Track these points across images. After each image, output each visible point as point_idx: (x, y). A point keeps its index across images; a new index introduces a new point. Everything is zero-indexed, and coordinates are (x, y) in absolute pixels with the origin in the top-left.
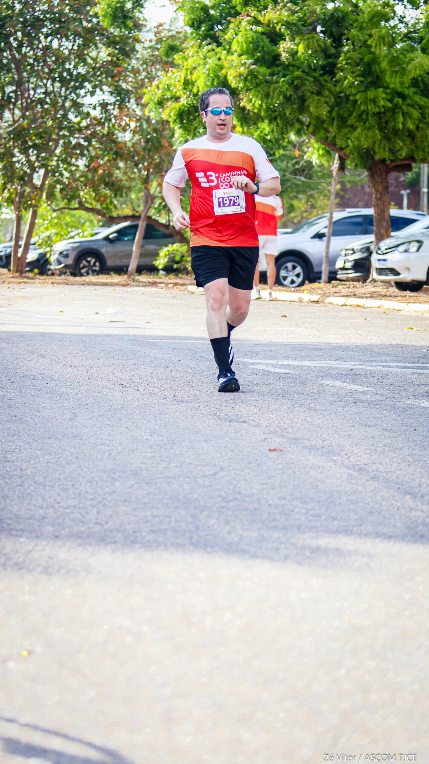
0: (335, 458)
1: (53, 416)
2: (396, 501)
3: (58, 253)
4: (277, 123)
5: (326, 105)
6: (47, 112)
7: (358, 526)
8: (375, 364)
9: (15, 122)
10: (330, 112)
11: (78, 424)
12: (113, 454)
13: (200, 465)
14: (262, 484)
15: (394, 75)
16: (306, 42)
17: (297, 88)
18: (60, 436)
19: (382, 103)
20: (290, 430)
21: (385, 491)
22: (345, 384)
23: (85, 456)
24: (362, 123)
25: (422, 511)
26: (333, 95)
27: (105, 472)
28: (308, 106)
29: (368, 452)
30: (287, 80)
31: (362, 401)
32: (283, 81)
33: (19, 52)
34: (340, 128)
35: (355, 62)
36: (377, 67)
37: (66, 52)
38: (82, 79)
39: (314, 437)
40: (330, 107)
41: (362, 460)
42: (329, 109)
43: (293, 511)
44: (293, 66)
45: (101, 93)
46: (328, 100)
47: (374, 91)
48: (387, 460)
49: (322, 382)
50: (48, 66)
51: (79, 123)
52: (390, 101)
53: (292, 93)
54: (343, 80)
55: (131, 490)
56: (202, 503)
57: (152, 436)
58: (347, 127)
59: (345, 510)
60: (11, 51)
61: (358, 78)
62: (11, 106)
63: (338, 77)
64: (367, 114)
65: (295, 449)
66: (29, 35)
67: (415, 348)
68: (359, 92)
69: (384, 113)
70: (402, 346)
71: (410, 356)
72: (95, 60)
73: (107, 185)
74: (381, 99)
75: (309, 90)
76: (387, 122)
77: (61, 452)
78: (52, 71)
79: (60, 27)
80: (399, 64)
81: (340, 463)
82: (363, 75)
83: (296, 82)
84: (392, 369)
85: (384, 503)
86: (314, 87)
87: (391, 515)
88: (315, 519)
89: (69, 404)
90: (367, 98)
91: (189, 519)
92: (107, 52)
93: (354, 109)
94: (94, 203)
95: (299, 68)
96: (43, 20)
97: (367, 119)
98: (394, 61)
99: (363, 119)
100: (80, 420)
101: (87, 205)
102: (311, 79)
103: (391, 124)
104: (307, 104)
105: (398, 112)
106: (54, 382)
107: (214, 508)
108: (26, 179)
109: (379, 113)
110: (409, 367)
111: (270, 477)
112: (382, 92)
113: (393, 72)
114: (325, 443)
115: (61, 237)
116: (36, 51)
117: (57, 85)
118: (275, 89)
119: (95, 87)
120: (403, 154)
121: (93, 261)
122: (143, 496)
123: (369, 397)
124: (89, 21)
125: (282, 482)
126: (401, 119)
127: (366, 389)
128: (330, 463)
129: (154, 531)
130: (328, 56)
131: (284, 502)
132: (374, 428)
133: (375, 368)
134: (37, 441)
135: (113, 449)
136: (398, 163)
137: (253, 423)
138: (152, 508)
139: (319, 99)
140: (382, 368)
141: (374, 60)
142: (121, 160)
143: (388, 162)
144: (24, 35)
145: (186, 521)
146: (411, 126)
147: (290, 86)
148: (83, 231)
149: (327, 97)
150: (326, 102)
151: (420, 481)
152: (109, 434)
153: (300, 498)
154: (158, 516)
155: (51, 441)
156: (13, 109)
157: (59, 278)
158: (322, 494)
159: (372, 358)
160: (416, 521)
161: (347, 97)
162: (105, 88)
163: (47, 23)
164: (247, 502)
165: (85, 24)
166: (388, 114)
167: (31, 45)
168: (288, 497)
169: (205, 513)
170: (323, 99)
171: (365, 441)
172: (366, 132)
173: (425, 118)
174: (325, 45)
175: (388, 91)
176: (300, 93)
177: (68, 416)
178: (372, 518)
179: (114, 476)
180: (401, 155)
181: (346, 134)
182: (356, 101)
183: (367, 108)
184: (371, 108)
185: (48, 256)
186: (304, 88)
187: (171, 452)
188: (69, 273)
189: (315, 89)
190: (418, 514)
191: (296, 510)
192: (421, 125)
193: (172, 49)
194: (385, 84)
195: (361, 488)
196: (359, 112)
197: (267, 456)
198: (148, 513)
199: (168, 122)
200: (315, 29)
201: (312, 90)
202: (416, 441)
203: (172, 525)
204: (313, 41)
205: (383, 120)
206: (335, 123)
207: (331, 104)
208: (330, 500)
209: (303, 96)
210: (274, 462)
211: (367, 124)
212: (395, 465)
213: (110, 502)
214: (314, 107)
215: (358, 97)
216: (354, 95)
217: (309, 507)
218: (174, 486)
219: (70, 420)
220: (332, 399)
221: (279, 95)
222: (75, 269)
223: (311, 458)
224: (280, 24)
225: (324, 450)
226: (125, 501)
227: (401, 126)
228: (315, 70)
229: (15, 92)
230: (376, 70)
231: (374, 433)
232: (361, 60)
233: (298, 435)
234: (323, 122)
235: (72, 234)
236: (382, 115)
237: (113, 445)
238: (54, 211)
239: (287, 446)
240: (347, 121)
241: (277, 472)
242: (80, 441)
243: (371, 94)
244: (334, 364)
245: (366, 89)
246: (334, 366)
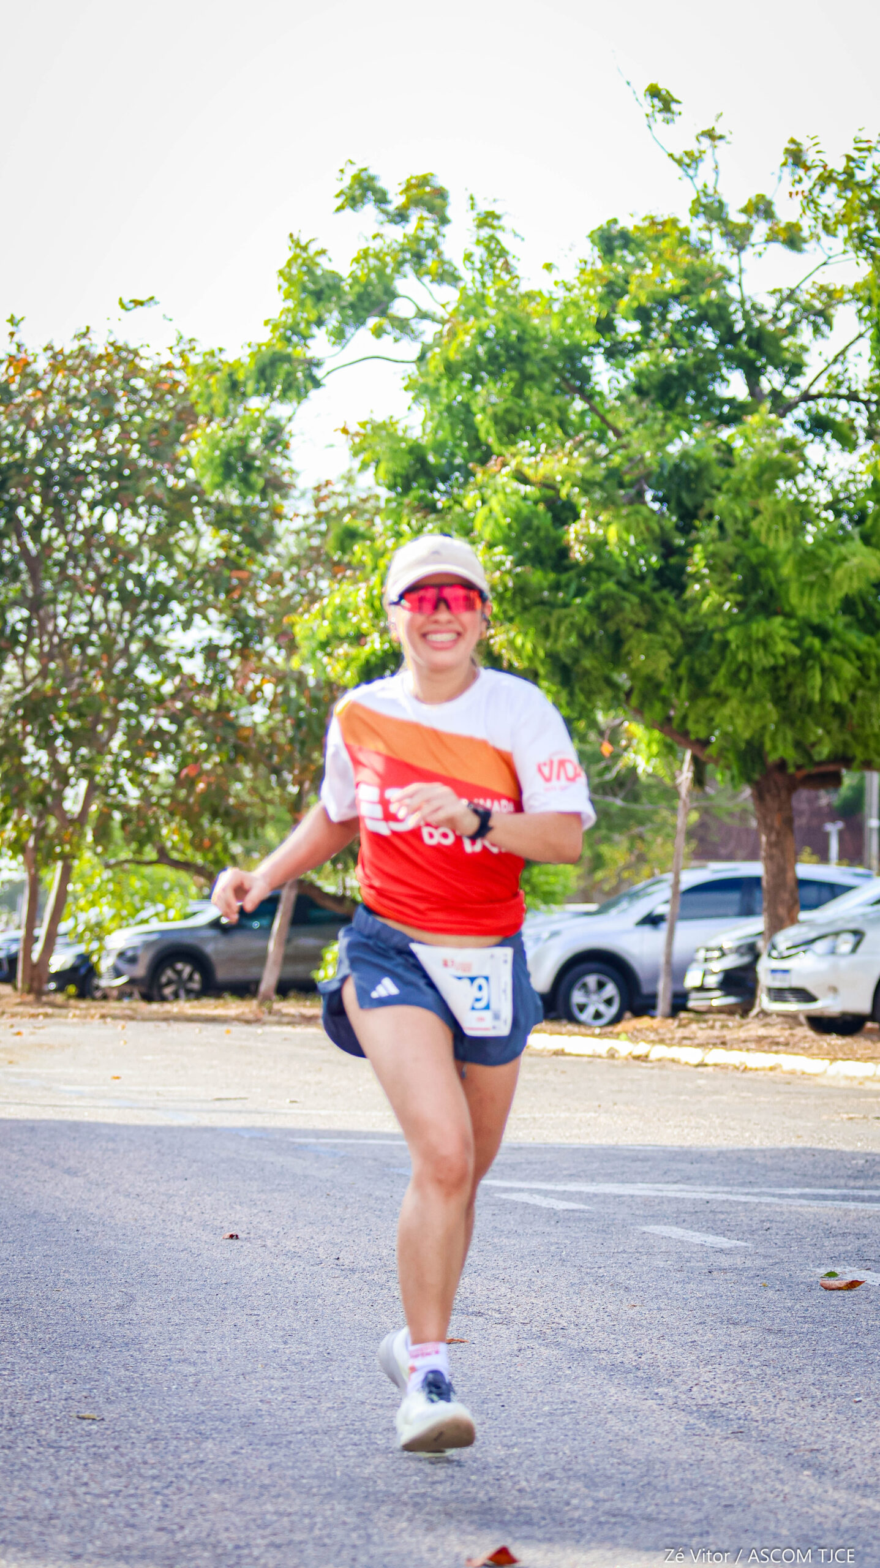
0: (661, 1390)
1: (86, 1299)
2: (782, 1481)
3: (115, 953)
5: (664, 652)
6: (93, 662)
7: (701, 1535)
8: (756, 1190)
9: (26, 683)
10: (674, 666)
11: (134, 1317)
12: (204, 1381)
13: (382, 1406)
14: (509, 1447)
15: (807, 592)
16: (624, 522)
17: (605, 618)
18: (97, 1343)
19: (781, 647)
20: (572, 1330)
21: (761, 1460)
22: (691, 1233)
23: (145, 1385)
24: (739, 690)
25: (835, 1504)
26: (680, 631)
27: (185, 1419)
28: (630, 653)
29: (731, 1377)
30: (587, 602)
31: (724, 1270)
32: (579, 603)
33: (36, 538)
34: (693, 697)
35: (725, 562)
37: (133, 540)
38: (164, 596)
39: (621, 1346)
40: (675, 656)
41: (718, 1395)
42: (671, 659)
43: (568, 1504)
44: (599, 570)
45: (205, 623)
46: (669, 640)
47: (763, 623)
48: (768, 1395)
49: (645, 1229)
50: (96, 569)
51: (157, 687)
52: (797, 642)
53: (595, 627)
54: (700, 598)
55: (235, 1458)
56: (381, 1486)
57: (285, 1343)
58: (708, 696)
59: (676, 1500)
60: (19, 536)
61: (731, 596)
62: (20, 651)
63: (688, 594)
64: (750, 670)
65: (579, 1371)
66: (56, 503)
67: (840, 1155)
68: (733, 624)
69: (784, 669)
70: (813, 1152)
71: (829, 1172)
72: (192, 556)
73: (216, 814)
74: (778, 640)
75: (632, 621)
76: (790, 687)
77: (96, 1377)
78: (102, 577)
79: (120, 488)
80: (816, 568)
81: (671, 1401)
82: (741, 590)
83: (604, 606)
84: (789, 1201)
85: (758, 1486)
86: (641, 614)
87: (771, 1511)
88: (613, 1520)
89: (120, 1275)
90: (750, 637)
91: (351, 1520)
92: (218, 541)
93: (723, 658)
94: (189, 850)
95: (610, 575)
96: (83, 473)
97: (750, 680)
98: (808, 560)
99: (740, 680)
100: (139, 1309)
101: (175, 855)
102: (636, 599)
103: (798, 692)
104: (625, 648)
105: (813, 667)
106: (90, 1228)
107: (405, 1497)
108: (49, 799)
109: (774, 669)
110: (825, 1197)
111: (523, 1432)
112: (782, 625)
113: (805, 584)
114: (643, 1358)
115: (122, 922)
116: (70, 536)
117: (115, 606)
118: (561, 620)
119: (191, 612)
120: (824, 751)
121: (189, 970)
122: (261, 1471)
123: (738, 1261)
124: (180, 476)
125: (548, 1441)
126: (817, 680)
127: (735, 1243)
128: (650, 1402)
129: (278, 1547)
130: (668, 550)
131: (549, 1485)
132: (745, 1328)
133: (755, 1200)
134: (49, 1353)
135: (203, 1372)
136: (813, 770)
137: (497, 1315)
138: (278, 1496)
139: (652, 640)
140: (769, 1200)
141: (766, 561)
142: (246, 764)
143: (791, 770)
144: (45, 503)
145: (344, 1523)
146: (838, 695)
147: (592, 613)
148: (167, 909)
149: (668, 635)
150: (666, 647)
151: (834, 1440)
152: (198, 1339)
153: (585, 1475)
154: (289, 1514)
155: (76, 1354)
156: (24, 657)
157: (117, 1005)
158: (629, 1468)
159: (752, 1179)
160: (820, 1524)
161: (708, 636)
162: (212, 613)
163: (93, 479)
164: (474, 1484)
165: (171, 481)
166: (792, 671)
167: (60, 523)
168: (559, 1474)
169: (385, 1509)
170: (658, 638)
171: (724, 1355)
172: (747, 707)
173: (868, 678)
174: (662, 528)
175: (793, 623)
176: (611, 628)
177: (117, 1299)
178: (730, 1518)
179: (202, 1427)
180: (820, 753)
181: (706, 711)
182: (725, 644)
183: (750, 657)
184: (759, 659)
185: (94, 959)
186: (619, 618)
187: (323, 1378)
188: (137, 995)
189: (642, 618)
190: (827, 1509)
191: (575, 1502)
192: (860, 693)
193: (351, 536)
194: (787, 609)
195: (710, 1455)
196: (734, 667)
197: (521, 1386)
198: (269, 1507)
199: (341, 685)
200: (640, 495)
201: (636, 620)
202: (831, 1355)
203: (317, 1532)
204: (637, 520)
205: (782, 683)
206: (684, 688)
207: (675, 650)
208: (646, 1480)
209: (618, 632)
210: (535, 1399)
211: (749, 691)
212: (784, 1405)
213: (191, 1483)
214: (642, 655)
215: (731, 635)
216: (723, 630)
217: (601, 1494)
218: (324, 1450)
219: (120, 1308)
220: (662, 1264)
221: (569, 632)
222: (150, 986)
223: (613, 1391)
224: (568, 484)
225: (640, 1374)
226: (224, 1481)
227: (817, 697)
228: (642, 578)
229: (27, 621)
230: (768, 580)
231: (744, 1337)
232: (740, 558)
233: (589, 1342)
234: (658, 685)
235: (145, 914)
236: (780, 673)
237: (206, 1363)
238: (108, 866)
239: (565, 1365)
240: (708, 683)
241: (540, 1421)
242: (136, 1354)
243: (759, 628)
244: (672, 1191)
245: (749, 619)
246: (672, 1194)
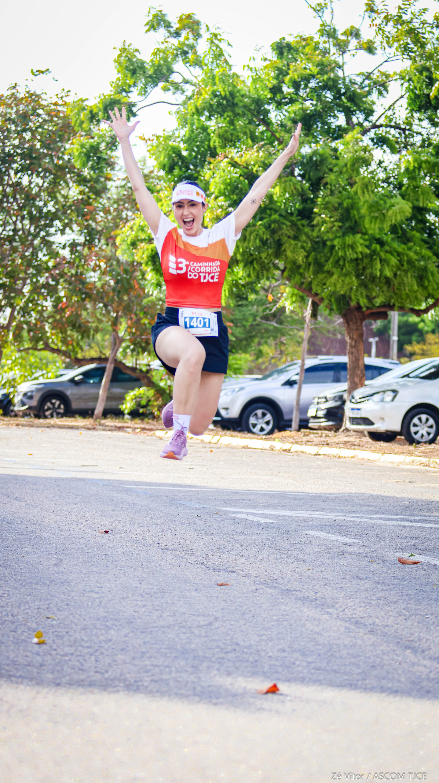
3: (22, 394)
4: (254, 268)
5: (302, 250)
6: (16, 249)
8: (358, 515)
10: (307, 257)
15: (373, 221)
16: (283, 185)
17: (273, 232)
19: (360, 249)
22: (330, 535)
24: (339, 270)
26: (311, 240)
28: (285, 251)
30: (265, 224)
31: (350, 553)
32: (261, 225)
34: (316, 273)
35: (333, 206)
36: (355, 212)
37: (36, 189)
38: (51, 218)
40: (307, 252)
42: (306, 254)
44: (271, 209)
45: (70, 232)
46: (305, 244)
47: (351, 236)
49: (307, 532)
51: (47, 262)
52: (368, 247)
53: (268, 237)
54: (320, 224)
58: (323, 272)
61: (336, 224)
63: (315, 222)
64: (344, 260)
67: (396, 499)
68: (336, 237)
69: (362, 259)
70: (382, 497)
71: (391, 507)
72: (66, 197)
73: (74, 326)
74: (359, 245)
75: (286, 234)
76: (364, 269)
79: (30, 164)
80: (378, 210)
82: (340, 220)
83: (273, 226)
84: (375, 521)
86: (291, 231)
90: (345, 244)
92: (78, 190)
93: (331, 254)
94: (60, 344)
95: (276, 211)
97: (344, 265)
98: (374, 206)
99: (340, 265)
101: (52, 346)
102: (289, 224)
103: (368, 271)
104: (283, 248)
105: (376, 259)
109: (357, 259)
110: (392, 520)
112: (361, 238)
113: (372, 218)
115: (25, 379)
117: (27, 222)
118: (251, 233)
119: (64, 226)
120: (380, 301)
121: (58, 403)
123: (357, 549)
124: (60, 158)
126: (378, 265)
127: (352, 540)
130: (305, 200)
133: (358, 520)
136: (374, 310)
139: (296, 244)
140: (365, 520)
141: (353, 206)
142: (90, 302)
143: (364, 309)
146: (388, 273)
147: (267, 229)
148: (47, 373)
149: (304, 242)
150: (303, 247)
157: (22, 419)
159: (354, 510)
161: (324, 243)
162: (75, 227)
165: (56, 161)
166: (366, 261)
170: (300, 244)
172: (343, 278)
173: (403, 265)
174: (302, 189)
175: (366, 237)
176: (276, 237)
180: (377, 302)
181: (322, 280)
182: (333, 247)
183: (345, 254)
184: (350, 254)
185: (11, 396)
186: (280, 233)
188: (32, 415)
189: (292, 233)
192: (398, 273)
194: (364, 230)
196: (336, 258)
199: (140, 264)
200: (292, 172)
201: (289, 234)
204: (290, 185)
205: (361, 267)
206: (311, 269)
207: (307, 249)
209: (279, 240)
211: (344, 271)
214: (291, 251)
215: (336, 242)
216: (332, 240)
220: (319, 550)
221: (255, 239)
222: (39, 411)
224: (257, 166)
227: (378, 274)
228: (292, 214)
230: (354, 216)
232: (340, 204)
234: (299, 267)
235: (36, 375)
236: (359, 262)
238: (19, 351)
240: (324, 266)
243: (349, 239)
244: (316, 515)
245: (344, 235)
246: (317, 516)
